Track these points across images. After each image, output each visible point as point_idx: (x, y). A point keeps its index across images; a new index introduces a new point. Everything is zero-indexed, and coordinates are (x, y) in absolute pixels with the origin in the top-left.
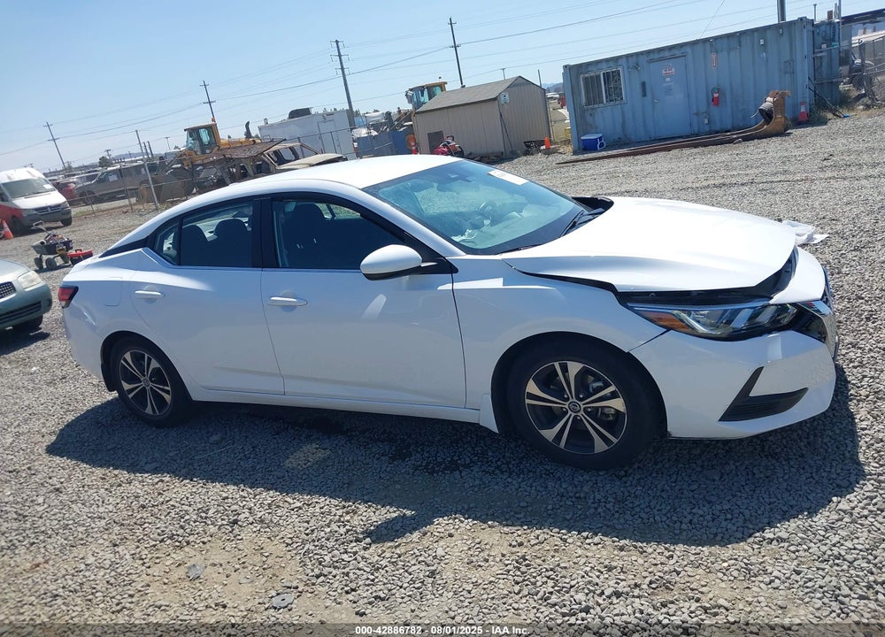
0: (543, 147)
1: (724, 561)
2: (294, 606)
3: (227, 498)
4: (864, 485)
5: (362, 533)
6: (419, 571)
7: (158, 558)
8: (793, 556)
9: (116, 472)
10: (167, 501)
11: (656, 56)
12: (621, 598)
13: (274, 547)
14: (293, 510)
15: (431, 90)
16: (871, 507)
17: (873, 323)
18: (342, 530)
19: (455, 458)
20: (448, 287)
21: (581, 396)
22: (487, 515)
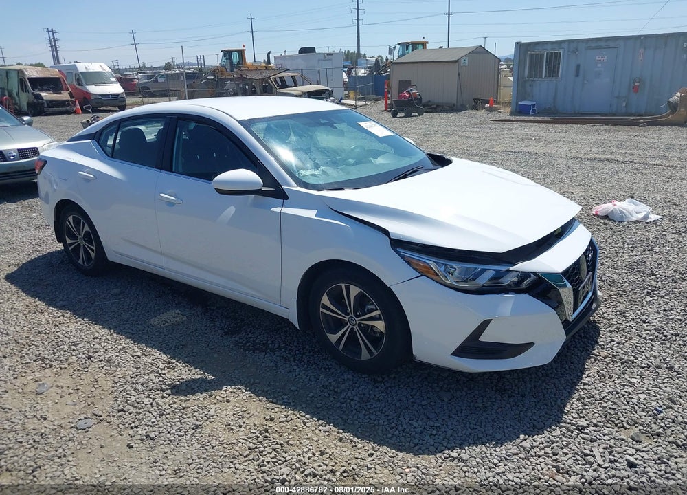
0: (487, 105)
1: (409, 467)
2: (90, 429)
3: (97, 338)
4: (554, 430)
5: (169, 385)
6: (188, 422)
7: (25, 373)
8: (462, 474)
9: (38, 303)
10: (57, 332)
11: (593, 45)
12: (315, 479)
13: (105, 382)
14: (133, 357)
15: (414, 45)
16: (547, 450)
17: (651, 297)
18: (157, 380)
19: (269, 342)
20: (278, 209)
21: (358, 314)
22: (263, 391)
